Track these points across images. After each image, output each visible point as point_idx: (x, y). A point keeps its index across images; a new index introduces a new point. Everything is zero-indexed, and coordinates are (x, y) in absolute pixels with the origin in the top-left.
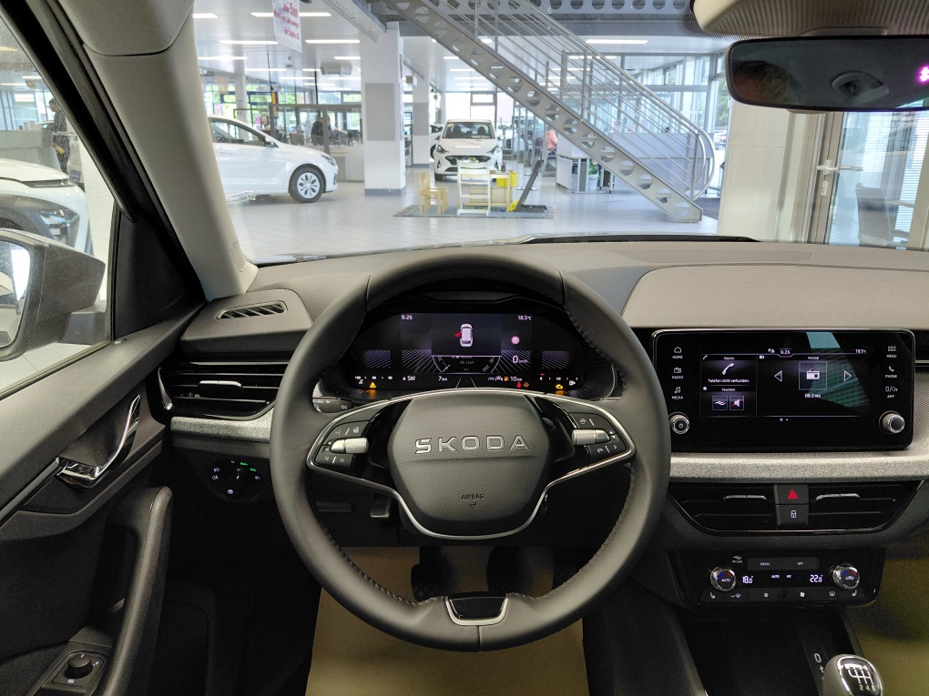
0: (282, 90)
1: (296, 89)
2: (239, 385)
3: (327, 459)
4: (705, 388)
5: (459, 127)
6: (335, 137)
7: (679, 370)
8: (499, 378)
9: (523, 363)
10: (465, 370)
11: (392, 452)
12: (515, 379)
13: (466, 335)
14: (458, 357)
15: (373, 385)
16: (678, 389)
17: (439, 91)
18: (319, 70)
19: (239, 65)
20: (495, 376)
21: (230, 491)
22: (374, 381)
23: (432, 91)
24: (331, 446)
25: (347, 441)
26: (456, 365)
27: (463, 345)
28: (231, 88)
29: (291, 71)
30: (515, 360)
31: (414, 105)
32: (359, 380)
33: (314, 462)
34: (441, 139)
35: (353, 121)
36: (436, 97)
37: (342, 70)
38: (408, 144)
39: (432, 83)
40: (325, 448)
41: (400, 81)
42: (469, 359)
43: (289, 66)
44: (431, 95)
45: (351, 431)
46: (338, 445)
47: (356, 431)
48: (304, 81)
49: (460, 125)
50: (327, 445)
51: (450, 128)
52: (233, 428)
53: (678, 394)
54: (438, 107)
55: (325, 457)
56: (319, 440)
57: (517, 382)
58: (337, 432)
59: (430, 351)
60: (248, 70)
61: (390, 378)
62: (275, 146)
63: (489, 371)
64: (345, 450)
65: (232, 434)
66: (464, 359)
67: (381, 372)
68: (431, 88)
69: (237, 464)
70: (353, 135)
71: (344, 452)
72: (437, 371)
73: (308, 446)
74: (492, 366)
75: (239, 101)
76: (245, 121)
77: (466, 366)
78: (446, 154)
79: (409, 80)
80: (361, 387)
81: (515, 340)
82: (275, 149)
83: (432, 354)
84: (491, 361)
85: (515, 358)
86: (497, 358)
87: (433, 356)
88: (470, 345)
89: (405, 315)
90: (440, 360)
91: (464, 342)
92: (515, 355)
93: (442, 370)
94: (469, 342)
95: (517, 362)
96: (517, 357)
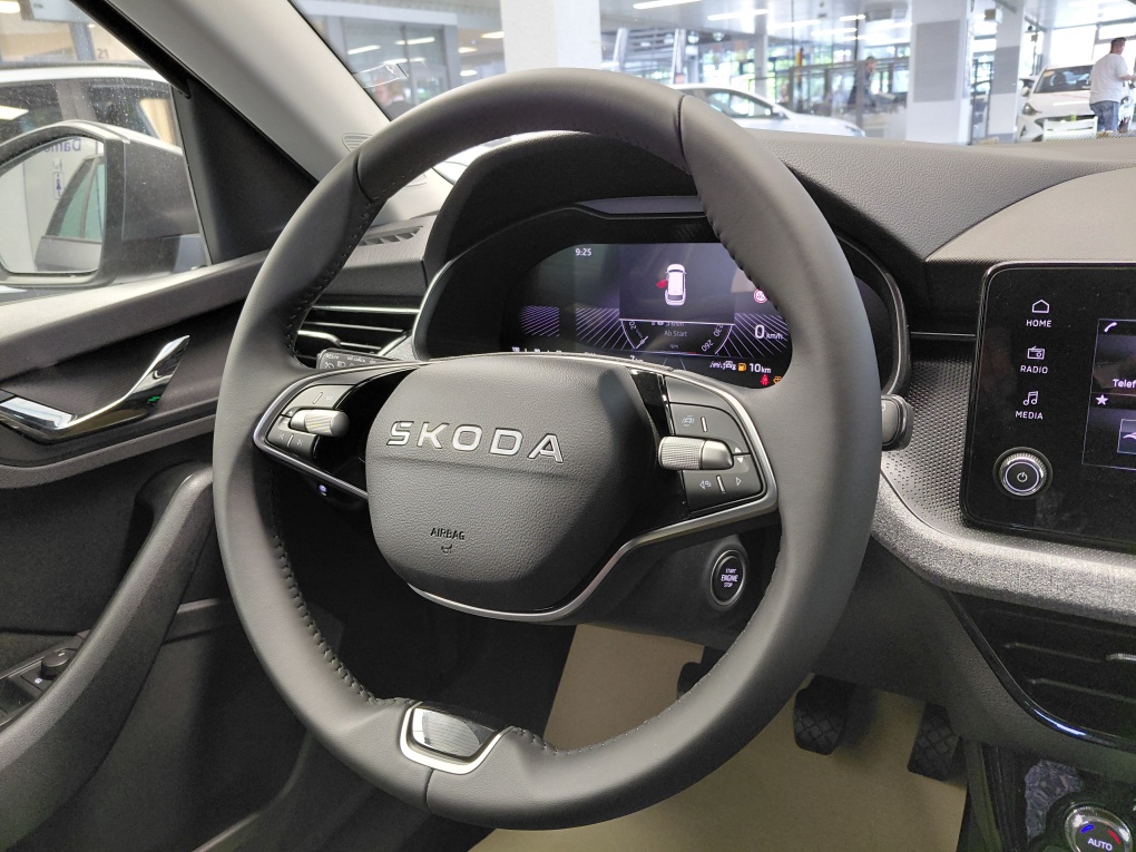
0: (816, 50)
1: (834, 47)
4: (1102, 400)
5: (1064, 77)
6: (874, 104)
7: (1039, 353)
8: (729, 365)
9: (772, 340)
10: (673, 346)
12: (757, 368)
13: (676, 283)
14: (660, 322)
16: (1033, 397)
17: (1040, 28)
18: (862, 17)
19: (761, 22)
20: (723, 361)
23: (1030, 28)
24: (292, 417)
25: (313, 412)
27: (670, 303)
28: (750, 54)
29: (827, 22)
30: (760, 332)
31: (998, 53)
34: (1031, 94)
35: (903, 81)
36: (1035, 38)
37: (894, 12)
38: (978, 106)
39: (1030, 17)
41: (969, 15)
42: (679, 328)
43: (822, 16)
44: (1026, 37)
46: (299, 418)
47: (330, 398)
48: (846, 35)
49: (1066, 73)
50: (285, 415)
51: (1048, 78)
53: (1030, 408)
54: (1039, 52)
57: (761, 374)
59: (617, 311)
60: (772, 29)
62: (785, 117)
63: (711, 350)
64: (307, 425)
66: (671, 328)
68: (1027, 25)
70: (901, 99)
71: (304, 429)
72: (628, 345)
74: (717, 341)
75: (759, 70)
76: (764, 94)
77: (673, 340)
78: (1037, 116)
79: (990, 15)
81: (760, 296)
82: (785, 122)
83: (621, 316)
84: (717, 332)
85: (760, 330)
86: (726, 328)
87: (622, 320)
88: (681, 303)
89: (581, 249)
90: (633, 327)
91: (671, 297)
92: (759, 323)
93: (636, 344)
94: (680, 297)
95: (762, 336)
96: (763, 328)
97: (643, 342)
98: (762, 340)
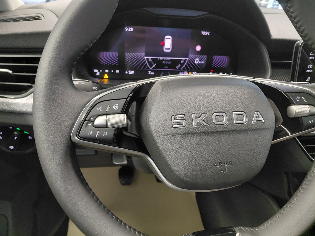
2: (10, 72)
3: (90, 133)
8: (185, 73)
9: (201, 64)
10: (165, 67)
11: (148, 126)
13: (168, 43)
14: (161, 58)
15: (106, 76)
21: (12, 147)
22: (107, 73)
24: (94, 121)
25: (108, 117)
26: (160, 64)
27: (165, 51)
30: (197, 61)
32: (96, 73)
33: (79, 136)
40: (87, 124)
42: (168, 61)
45: (111, 108)
46: (100, 121)
47: (116, 107)
50: (89, 121)
52: (8, 104)
55: (89, 131)
56: (82, 116)
58: (99, 109)
59: (143, 54)
61: (118, 71)
63: (180, 68)
64: (107, 124)
65: (7, 108)
66: (165, 60)
67: (111, 67)
69: (14, 129)
71: (106, 127)
72: (148, 68)
73: (71, 122)
74: (182, 65)
77: (166, 65)
80: (98, 77)
81: (198, 48)
83: (146, 56)
84: (182, 62)
85: (197, 60)
86: (186, 60)
87: (145, 57)
88: (169, 51)
89: (128, 28)
90: (150, 60)
91: (166, 49)
92: (197, 58)
93: (151, 67)
94: (169, 49)
95: (197, 63)
96: (198, 59)
97: (154, 66)
98: (198, 64)
